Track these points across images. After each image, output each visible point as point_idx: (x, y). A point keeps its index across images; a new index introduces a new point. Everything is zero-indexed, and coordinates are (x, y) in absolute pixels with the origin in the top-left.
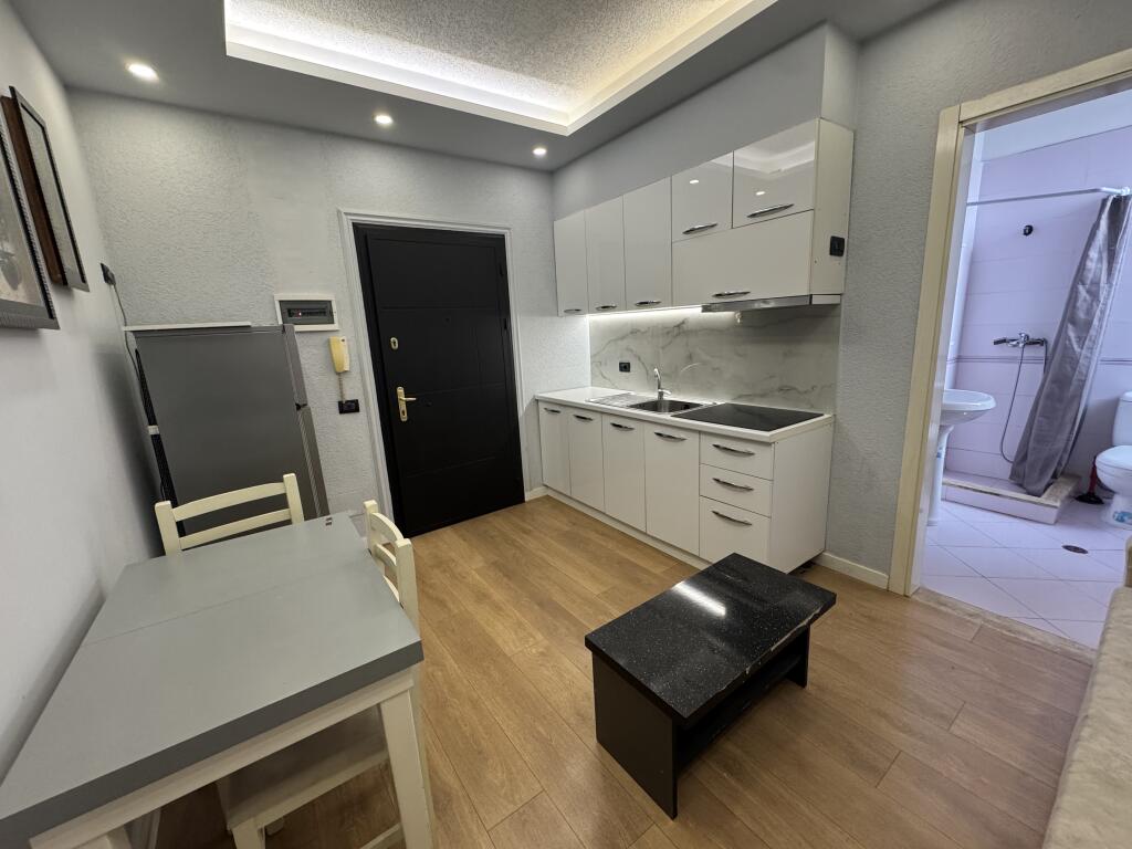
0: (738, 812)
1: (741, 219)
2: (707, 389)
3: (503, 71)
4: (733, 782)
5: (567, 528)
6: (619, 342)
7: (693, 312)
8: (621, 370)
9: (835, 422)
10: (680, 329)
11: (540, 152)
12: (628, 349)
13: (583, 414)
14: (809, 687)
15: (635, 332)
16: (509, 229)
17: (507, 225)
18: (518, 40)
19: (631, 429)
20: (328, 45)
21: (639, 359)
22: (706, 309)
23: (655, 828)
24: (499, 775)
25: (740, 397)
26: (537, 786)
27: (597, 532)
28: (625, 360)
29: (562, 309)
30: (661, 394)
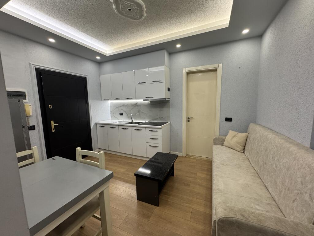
0: (169, 200)
1: (151, 82)
2: (144, 119)
3: (92, 38)
4: (167, 196)
5: (110, 158)
6: (119, 108)
7: (140, 101)
8: (120, 115)
9: (170, 124)
10: (136, 105)
11: (98, 58)
12: (122, 110)
13: (112, 126)
14: (174, 176)
15: (124, 105)
16: (88, 76)
17: (87, 75)
18: (99, 33)
19: (128, 129)
20: (37, 17)
21: (125, 112)
22: (144, 100)
23: (155, 210)
24: (116, 216)
25: (151, 120)
26: (126, 214)
27: (118, 157)
28: (121, 112)
29: (103, 99)
30: (132, 120)
